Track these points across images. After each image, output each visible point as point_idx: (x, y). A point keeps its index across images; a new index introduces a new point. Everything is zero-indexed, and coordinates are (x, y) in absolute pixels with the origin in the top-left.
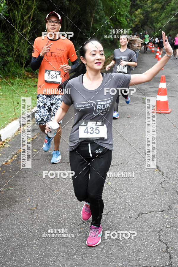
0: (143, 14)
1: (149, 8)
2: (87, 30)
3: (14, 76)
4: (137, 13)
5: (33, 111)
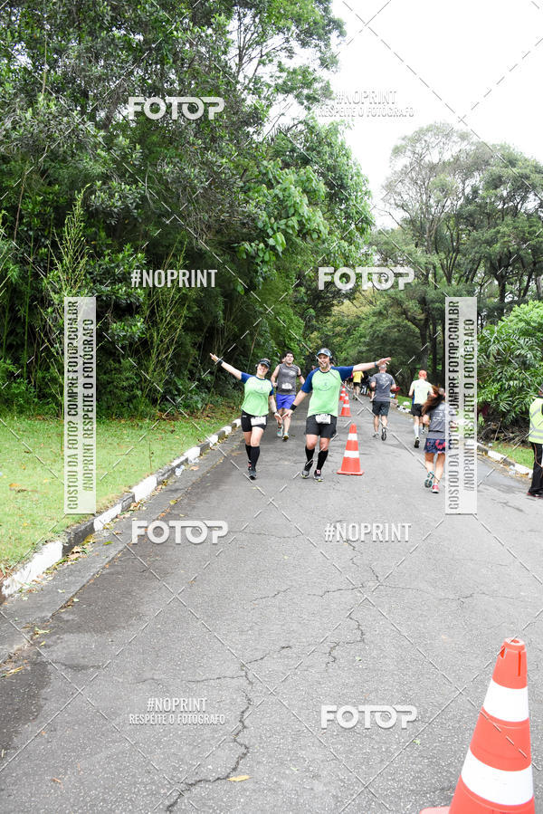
0: (321, 339)
1: (329, 330)
2: (244, 356)
3: (143, 416)
4: (312, 336)
5: (174, 464)
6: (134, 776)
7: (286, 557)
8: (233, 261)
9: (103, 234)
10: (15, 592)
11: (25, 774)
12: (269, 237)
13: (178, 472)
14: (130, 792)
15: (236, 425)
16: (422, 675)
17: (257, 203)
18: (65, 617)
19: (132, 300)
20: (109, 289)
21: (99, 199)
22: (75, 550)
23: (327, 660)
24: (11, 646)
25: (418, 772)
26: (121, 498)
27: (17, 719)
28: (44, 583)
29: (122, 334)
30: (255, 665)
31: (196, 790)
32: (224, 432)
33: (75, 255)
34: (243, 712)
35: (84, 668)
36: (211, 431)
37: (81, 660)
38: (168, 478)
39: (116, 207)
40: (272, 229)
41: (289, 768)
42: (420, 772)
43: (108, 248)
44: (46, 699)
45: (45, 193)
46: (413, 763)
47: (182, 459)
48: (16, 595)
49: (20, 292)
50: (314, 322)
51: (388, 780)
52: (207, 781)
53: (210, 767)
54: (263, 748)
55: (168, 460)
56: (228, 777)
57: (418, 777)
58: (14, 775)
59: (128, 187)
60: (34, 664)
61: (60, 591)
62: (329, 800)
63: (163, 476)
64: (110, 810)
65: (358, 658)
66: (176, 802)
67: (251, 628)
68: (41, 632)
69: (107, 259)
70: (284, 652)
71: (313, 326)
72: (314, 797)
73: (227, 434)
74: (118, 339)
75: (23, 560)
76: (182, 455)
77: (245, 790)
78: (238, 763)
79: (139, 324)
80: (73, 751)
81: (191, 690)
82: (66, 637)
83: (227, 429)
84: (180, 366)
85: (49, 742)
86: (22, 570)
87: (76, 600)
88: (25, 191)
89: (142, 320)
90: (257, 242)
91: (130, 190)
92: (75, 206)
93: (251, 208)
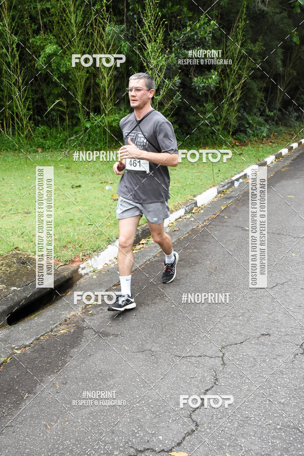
5: (234, 178)
6: (101, 434)
7: (294, 255)
8: (290, 16)
9: (185, 9)
10: (90, 272)
11: (32, 416)
13: (236, 184)
14: (92, 447)
15: (292, 147)
22: (141, 242)
24: (70, 312)
26: (185, 204)
27: (47, 370)
28: (112, 266)
29: (201, 85)
30: (233, 348)
32: (281, 153)
33: (155, 27)
34: (207, 390)
35: (107, 335)
36: (270, 153)
37: (108, 328)
38: (228, 188)
43: (190, 21)
44: (71, 357)
47: (242, 174)
48: (90, 274)
52: (153, 450)
53: (161, 437)
54: (210, 428)
55: (229, 175)
56: (171, 450)
58: (24, 415)
60: (78, 327)
63: (223, 186)
67: (243, 315)
68: (94, 303)
69: (189, 29)
70: (262, 339)
73: (283, 155)
74: (198, 90)
75: (97, 250)
76: (243, 171)
78: (184, 438)
79: (214, 77)
83: (285, 151)
84: (251, 106)
85: (57, 392)
86: (96, 257)
89: (216, 73)
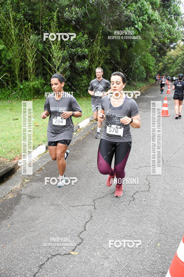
6: (33, 249)
9: (71, 29)
12: (136, 24)
14: (28, 256)
16: (170, 209)
17: (131, 11)
18: (37, 175)
19: (84, 53)
20: (74, 50)
21: (67, 15)
23: (130, 200)
24: (14, 186)
25: (154, 262)
27: (2, 218)
28: (36, 161)
29: (80, 67)
30: (100, 200)
31: (54, 259)
34: (87, 222)
35: (34, 197)
37: (34, 194)
39: (74, 18)
40: (137, 21)
41: (96, 252)
42: (155, 261)
44: (15, 210)
45: (49, 15)
46: (153, 256)
49: (44, 54)
50: (160, 59)
51: (139, 264)
52: (60, 254)
54: (89, 241)
57: (153, 264)
59: (78, 9)
60: (18, 194)
61: (39, 164)
62: (108, 271)
64: (18, 264)
65: (144, 199)
66: (44, 264)
68: (27, 181)
71: (160, 60)
72: (102, 269)
74: (79, 69)
77: (74, 261)
78: (76, 247)
80: (15, 234)
81: (70, 210)
82: (33, 184)
85: (9, 229)
87: (43, 168)
88: (42, 16)
89: (88, 61)
90: (131, 27)
91: (79, 10)
92: (54, 18)
93: (127, 13)
